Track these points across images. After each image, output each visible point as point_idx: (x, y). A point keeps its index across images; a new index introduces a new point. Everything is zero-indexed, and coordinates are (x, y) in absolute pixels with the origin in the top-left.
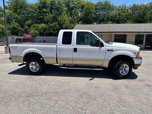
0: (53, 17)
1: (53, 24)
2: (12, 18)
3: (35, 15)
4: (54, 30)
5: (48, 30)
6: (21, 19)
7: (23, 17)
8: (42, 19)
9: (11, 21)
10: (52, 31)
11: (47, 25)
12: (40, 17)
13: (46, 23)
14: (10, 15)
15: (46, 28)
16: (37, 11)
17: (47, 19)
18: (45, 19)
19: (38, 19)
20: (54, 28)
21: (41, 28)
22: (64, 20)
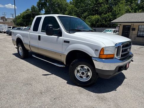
0: (108, 8)
1: (106, 15)
2: (72, 11)
3: (91, 7)
4: (106, 21)
5: (100, 21)
6: (80, 11)
7: (81, 10)
8: (97, 10)
9: (72, 14)
10: (104, 23)
11: (100, 16)
12: (95, 9)
13: (100, 14)
14: (72, 9)
15: (98, 20)
16: (93, 3)
17: (102, 10)
18: (100, 10)
19: (93, 11)
20: (107, 19)
21: (94, 20)
22: (119, 10)
